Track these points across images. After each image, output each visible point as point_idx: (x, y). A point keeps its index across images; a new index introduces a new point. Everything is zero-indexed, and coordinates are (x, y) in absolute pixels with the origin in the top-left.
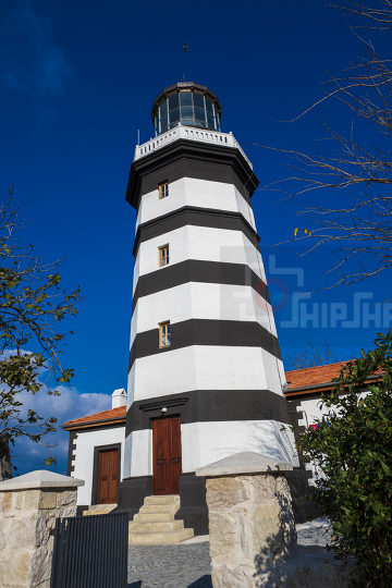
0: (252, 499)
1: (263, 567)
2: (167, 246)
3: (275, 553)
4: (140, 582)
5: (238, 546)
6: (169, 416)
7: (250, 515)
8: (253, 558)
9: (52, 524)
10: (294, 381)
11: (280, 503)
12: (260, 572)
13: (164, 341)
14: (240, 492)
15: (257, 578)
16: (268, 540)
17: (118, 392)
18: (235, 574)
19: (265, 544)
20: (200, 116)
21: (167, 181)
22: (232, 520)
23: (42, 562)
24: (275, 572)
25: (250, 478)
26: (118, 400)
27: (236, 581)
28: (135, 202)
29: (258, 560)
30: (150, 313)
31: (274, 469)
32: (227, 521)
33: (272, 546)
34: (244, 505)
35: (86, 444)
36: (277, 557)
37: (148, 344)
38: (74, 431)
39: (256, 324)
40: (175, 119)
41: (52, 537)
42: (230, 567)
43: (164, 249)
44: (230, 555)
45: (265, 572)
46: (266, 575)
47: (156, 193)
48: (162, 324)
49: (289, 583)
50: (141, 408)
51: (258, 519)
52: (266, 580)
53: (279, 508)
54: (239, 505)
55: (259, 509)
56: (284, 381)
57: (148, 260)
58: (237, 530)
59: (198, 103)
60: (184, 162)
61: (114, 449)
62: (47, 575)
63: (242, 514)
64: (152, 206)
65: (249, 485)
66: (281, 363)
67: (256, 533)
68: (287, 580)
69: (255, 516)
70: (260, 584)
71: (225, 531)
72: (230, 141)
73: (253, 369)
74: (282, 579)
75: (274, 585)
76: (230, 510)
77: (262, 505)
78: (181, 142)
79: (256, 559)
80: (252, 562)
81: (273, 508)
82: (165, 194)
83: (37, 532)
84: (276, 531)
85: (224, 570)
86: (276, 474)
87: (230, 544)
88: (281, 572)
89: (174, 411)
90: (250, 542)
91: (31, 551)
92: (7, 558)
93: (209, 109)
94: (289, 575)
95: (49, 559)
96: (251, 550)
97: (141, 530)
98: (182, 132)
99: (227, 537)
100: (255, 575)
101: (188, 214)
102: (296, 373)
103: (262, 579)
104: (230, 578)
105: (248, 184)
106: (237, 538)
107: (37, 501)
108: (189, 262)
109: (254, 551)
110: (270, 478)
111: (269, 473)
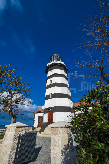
0: (61, 134)
1: (63, 154)
2: (52, 80)
3: (67, 150)
4: (41, 147)
5: (57, 146)
6: (51, 111)
7: (61, 138)
8: (61, 150)
9: (18, 135)
10: (74, 105)
11: (68, 135)
12: (63, 155)
13: (51, 97)
14: (58, 131)
15: (62, 157)
16: (65, 146)
17: (43, 106)
18: (56, 155)
19: (64, 147)
20: (58, 59)
21: (52, 69)
22: (56, 139)
23: (14, 145)
24: (67, 155)
25: (61, 128)
26: (43, 108)
27: (56, 157)
28: (47, 73)
29: (62, 152)
30: (49, 92)
31: (67, 126)
32: (55, 139)
33: (66, 148)
34: (59, 135)
35: (37, 116)
36: (67, 151)
37: (48, 97)
38: (35, 113)
39: (67, 94)
40: (54, 60)
41: (18, 138)
42: (55, 153)
43: (51, 81)
44: (55, 149)
45: (64, 155)
46: (64, 156)
47: (50, 71)
48: (50, 94)
49: (70, 159)
50: (46, 109)
51: (62, 139)
52: (64, 158)
53: (68, 136)
54: (58, 135)
55: (63, 137)
56: (73, 105)
57: (48, 83)
58: (57, 142)
59: (58, 57)
60: (55, 66)
61: (42, 117)
62: (15, 148)
63: (59, 137)
64: (49, 73)
65: (61, 129)
66: (72, 102)
67: (62, 143)
68: (69, 158)
69: (62, 138)
70: (63, 158)
71: (54, 142)
72: (63, 63)
73: (67, 103)
74: (68, 158)
75: (66, 160)
76: (56, 136)
77: (64, 136)
78: (54, 63)
79: (62, 151)
80: (61, 152)
81: (66, 136)
82: (52, 72)
83: (14, 137)
84: (67, 143)
85: (53, 153)
86: (67, 127)
87: (55, 146)
88: (68, 156)
89: (52, 110)
90: (60, 146)
91: (12, 142)
92: (7, 143)
93: (59, 58)
94: (70, 157)
95: (16, 144)
96: (60, 148)
97: (45, 134)
98: (55, 61)
99: (55, 144)
100: (61, 156)
101: (55, 75)
102: (75, 103)
103: (63, 157)
104: (55, 156)
105: (66, 70)
106: (57, 144)
107: (15, 130)
108: (55, 83)
109: (61, 149)
110: (66, 128)
111: (65, 127)
